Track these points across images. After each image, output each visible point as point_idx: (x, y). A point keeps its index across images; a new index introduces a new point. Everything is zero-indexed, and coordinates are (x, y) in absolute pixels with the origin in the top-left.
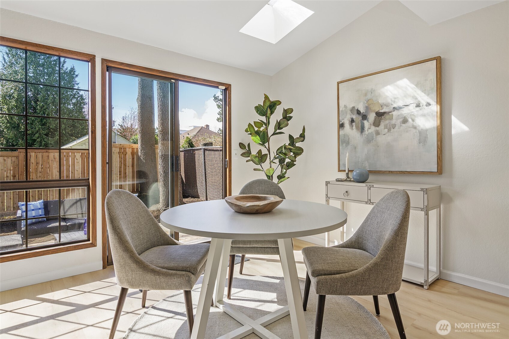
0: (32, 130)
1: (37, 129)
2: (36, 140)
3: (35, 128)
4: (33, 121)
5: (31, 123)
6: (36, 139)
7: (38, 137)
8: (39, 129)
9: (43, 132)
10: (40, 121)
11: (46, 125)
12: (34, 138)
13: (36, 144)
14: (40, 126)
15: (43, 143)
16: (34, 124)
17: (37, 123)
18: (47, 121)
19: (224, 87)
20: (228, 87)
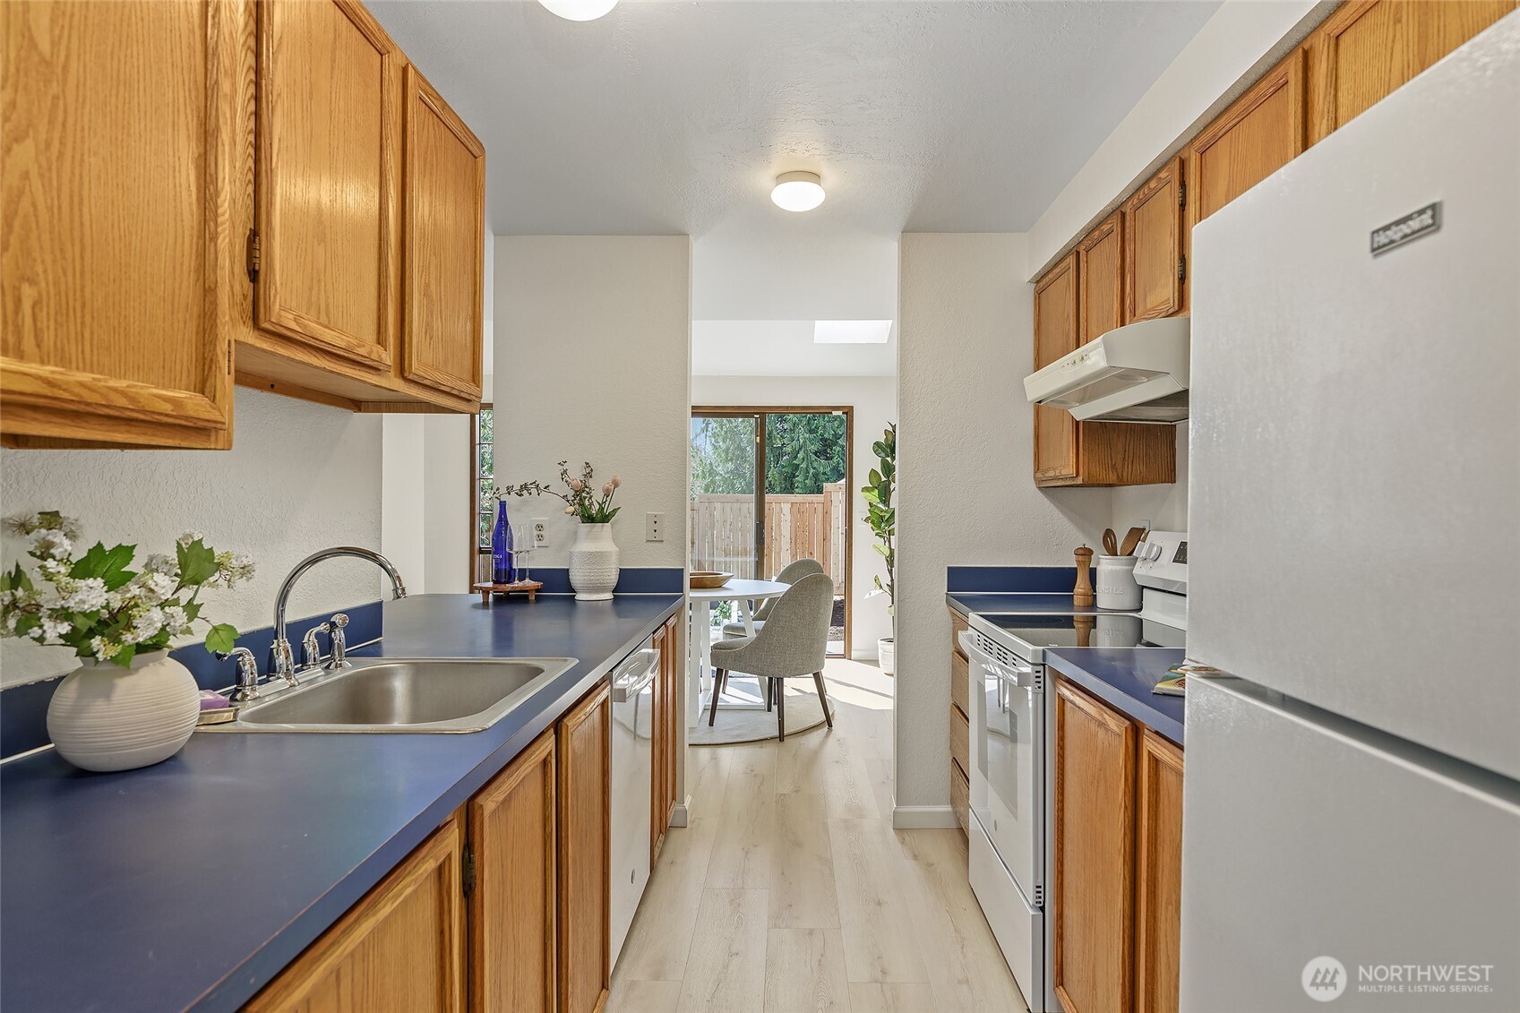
1: (802, 441)
11: (817, 432)
14: (807, 435)
16: (796, 431)
19: (840, 413)
20: (849, 411)
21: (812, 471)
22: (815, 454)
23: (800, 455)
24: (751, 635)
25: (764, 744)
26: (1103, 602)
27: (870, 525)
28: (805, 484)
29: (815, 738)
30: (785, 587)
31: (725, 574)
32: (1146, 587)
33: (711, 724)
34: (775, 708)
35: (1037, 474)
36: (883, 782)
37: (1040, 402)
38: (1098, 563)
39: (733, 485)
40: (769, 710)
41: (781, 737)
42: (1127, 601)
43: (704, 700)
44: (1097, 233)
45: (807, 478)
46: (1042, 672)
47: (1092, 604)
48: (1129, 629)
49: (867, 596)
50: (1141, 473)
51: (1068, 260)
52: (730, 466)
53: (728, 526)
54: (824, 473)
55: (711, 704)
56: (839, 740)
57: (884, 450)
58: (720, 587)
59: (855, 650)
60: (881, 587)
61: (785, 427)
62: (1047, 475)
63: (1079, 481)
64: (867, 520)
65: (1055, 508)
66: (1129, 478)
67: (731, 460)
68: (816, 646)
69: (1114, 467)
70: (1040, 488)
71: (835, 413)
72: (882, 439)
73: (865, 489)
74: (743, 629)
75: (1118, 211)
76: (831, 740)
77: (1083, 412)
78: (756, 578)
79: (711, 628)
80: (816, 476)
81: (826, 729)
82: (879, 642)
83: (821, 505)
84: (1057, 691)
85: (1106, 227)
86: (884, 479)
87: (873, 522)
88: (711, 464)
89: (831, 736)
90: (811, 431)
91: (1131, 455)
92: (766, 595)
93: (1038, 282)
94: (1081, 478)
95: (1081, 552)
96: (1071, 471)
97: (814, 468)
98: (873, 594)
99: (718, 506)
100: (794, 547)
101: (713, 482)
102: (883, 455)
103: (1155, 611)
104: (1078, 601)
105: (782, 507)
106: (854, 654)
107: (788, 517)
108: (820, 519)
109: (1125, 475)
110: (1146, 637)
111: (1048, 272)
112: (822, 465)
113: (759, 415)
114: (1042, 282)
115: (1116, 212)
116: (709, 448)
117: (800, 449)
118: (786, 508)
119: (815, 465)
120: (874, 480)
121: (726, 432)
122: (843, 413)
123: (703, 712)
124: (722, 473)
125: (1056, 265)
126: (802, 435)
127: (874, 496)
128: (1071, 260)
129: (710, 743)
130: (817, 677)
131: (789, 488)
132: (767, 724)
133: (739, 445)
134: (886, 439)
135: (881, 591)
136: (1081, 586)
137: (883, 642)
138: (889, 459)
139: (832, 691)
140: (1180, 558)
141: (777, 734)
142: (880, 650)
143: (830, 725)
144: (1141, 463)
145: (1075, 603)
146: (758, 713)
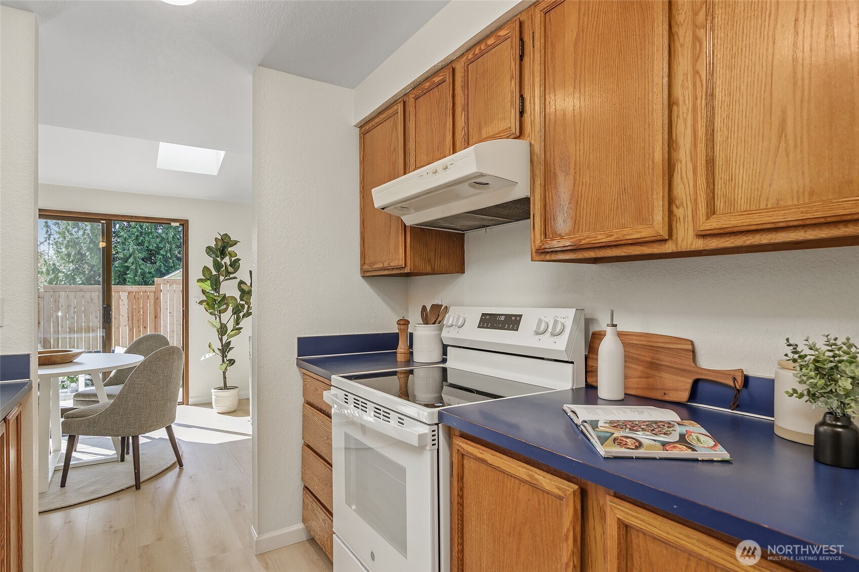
0: (124, 252)
1: (131, 251)
2: (129, 267)
3: (129, 250)
4: (125, 239)
5: (123, 243)
6: (129, 265)
7: (133, 263)
8: (134, 252)
9: (140, 255)
10: (135, 239)
11: (144, 245)
12: (126, 264)
13: (128, 274)
14: (136, 247)
15: (139, 272)
16: (127, 243)
17: (132, 242)
18: (145, 239)
19: (178, 224)
20: (184, 224)
21: (140, 271)
22: (143, 259)
23: (131, 260)
24: (104, 401)
25: (121, 495)
26: (417, 358)
27: (202, 307)
28: (135, 280)
29: (169, 480)
30: (138, 359)
31: (75, 351)
32: (449, 346)
33: (63, 485)
34: (129, 457)
35: (364, 267)
36: (237, 510)
37: (383, 209)
38: (415, 330)
39: (74, 279)
40: (122, 460)
41: (138, 486)
42: (436, 356)
43: (55, 462)
44: (428, 84)
45: (136, 275)
46: (437, 431)
47: (410, 360)
48: (437, 375)
49: (203, 358)
50: (445, 265)
51: (395, 107)
52: (72, 266)
53: (72, 310)
54: (150, 273)
55: (63, 464)
56: (191, 478)
57: (214, 253)
58: (71, 362)
59: (192, 397)
60: (214, 351)
61: (118, 240)
62: (374, 267)
63: (407, 270)
64: (201, 303)
65: (373, 292)
66: (438, 269)
67: (72, 262)
68: (169, 404)
69: (429, 260)
70: (363, 277)
71: (174, 224)
72: (213, 244)
73: (199, 280)
74: (95, 395)
75: (450, 66)
76: (184, 478)
77: (412, 219)
78: (104, 351)
79: (60, 391)
80: (143, 274)
81: (177, 469)
82: (213, 391)
83: (153, 294)
84: (456, 448)
85: (437, 79)
86: (214, 273)
87: (208, 304)
88: (54, 264)
89: (183, 474)
90: (139, 244)
91: (439, 252)
92: (114, 368)
93: (361, 127)
94: (409, 268)
95: (402, 322)
96: (402, 263)
97: (142, 269)
98: (207, 356)
99: (63, 294)
100: (131, 323)
101: (57, 277)
102: (213, 256)
103: (457, 362)
104: (400, 358)
105: (122, 295)
106: (191, 401)
107: (126, 301)
108: (152, 303)
109: (436, 268)
110: (450, 380)
111: (372, 119)
112: (148, 267)
113: (107, 222)
114: (366, 128)
115: (448, 67)
116: (52, 252)
117: (130, 256)
118: (124, 296)
119: (142, 267)
120: (207, 274)
121: (68, 241)
122: (180, 224)
123: (54, 474)
124: (64, 270)
125: (380, 113)
126: (132, 247)
127: (207, 286)
128: (400, 107)
129: (63, 505)
130: (169, 430)
131: (123, 281)
132: (124, 474)
133: (79, 251)
134: (216, 245)
135: (214, 354)
136: (402, 348)
137: (216, 390)
138: (219, 259)
139: (178, 433)
140: (483, 324)
141: (133, 482)
142: (213, 397)
143: (181, 465)
144: (445, 259)
145: (399, 360)
146: (112, 465)
